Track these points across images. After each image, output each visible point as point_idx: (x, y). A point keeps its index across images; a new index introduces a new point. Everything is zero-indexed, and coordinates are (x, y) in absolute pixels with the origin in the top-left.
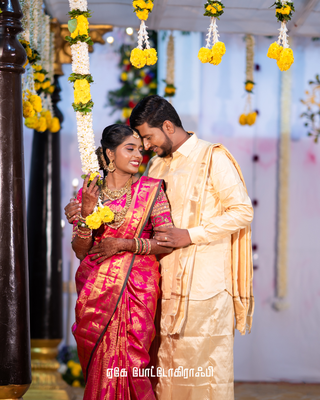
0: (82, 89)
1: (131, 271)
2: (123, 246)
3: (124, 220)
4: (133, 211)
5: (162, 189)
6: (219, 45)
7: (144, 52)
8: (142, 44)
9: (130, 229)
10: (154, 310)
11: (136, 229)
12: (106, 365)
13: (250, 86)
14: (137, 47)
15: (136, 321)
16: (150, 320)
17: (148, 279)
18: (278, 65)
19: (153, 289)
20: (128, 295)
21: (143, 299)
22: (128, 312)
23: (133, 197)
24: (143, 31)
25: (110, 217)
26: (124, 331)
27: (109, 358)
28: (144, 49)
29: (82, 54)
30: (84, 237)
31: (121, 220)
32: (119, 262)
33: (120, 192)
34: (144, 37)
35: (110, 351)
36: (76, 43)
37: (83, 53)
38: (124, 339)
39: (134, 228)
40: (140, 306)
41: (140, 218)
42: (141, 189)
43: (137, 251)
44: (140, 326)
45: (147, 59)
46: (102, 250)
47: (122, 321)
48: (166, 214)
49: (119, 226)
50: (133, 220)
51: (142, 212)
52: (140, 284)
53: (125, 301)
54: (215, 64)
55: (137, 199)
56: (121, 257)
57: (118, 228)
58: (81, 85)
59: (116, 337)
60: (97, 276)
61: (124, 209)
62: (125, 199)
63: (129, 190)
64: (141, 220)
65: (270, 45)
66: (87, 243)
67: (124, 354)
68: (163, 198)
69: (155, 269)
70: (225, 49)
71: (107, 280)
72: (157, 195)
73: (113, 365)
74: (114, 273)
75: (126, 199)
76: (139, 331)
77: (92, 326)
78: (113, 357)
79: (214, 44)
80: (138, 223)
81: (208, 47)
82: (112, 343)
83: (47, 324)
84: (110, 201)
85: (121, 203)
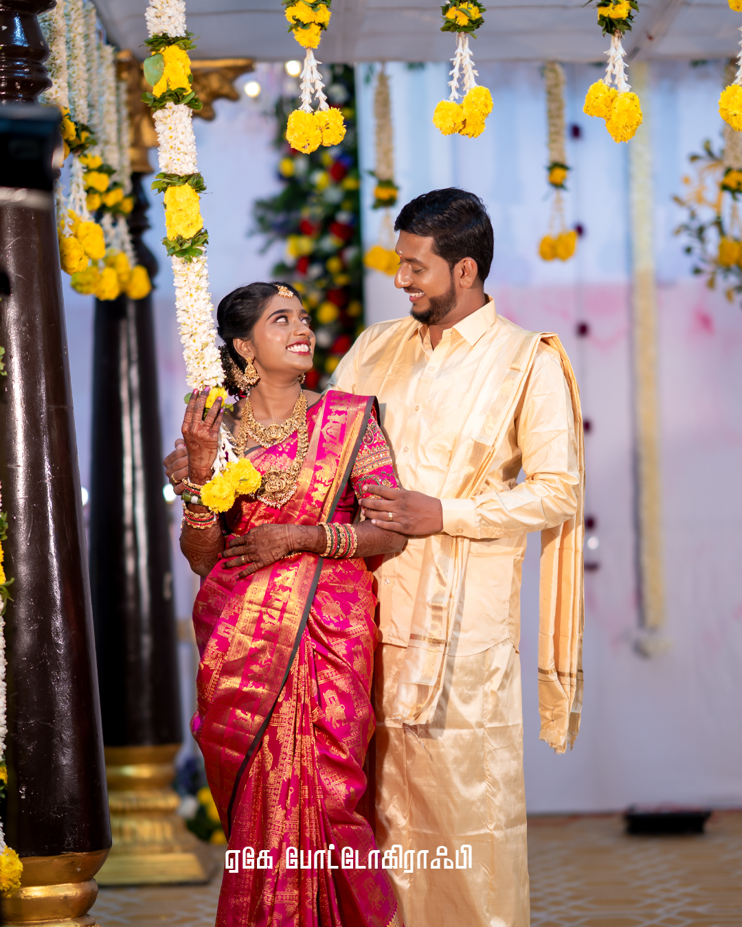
0: (182, 208)
1: (316, 593)
2: (299, 541)
3: (295, 487)
4: (314, 465)
5: (373, 418)
6: (478, 95)
7: (316, 119)
8: (311, 102)
9: (310, 504)
10: (369, 675)
11: (321, 505)
12: (274, 797)
13: (559, 173)
14: (300, 108)
15: (332, 700)
16: (361, 696)
17: (352, 609)
18: (609, 129)
19: (363, 629)
20: (311, 645)
21: (345, 652)
22: (313, 681)
23: (313, 435)
24: (312, 72)
25: (252, 482)
26: (307, 723)
27: (279, 783)
28: (315, 111)
29: (179, 130)
30: (201, 525)
31: (289, 489)
32: (288, 577)
33: (283, 428)
34: (313, 85)
35: (280, 767)
36: (163, 107)
37: (180, 127)
38: (309, 740)
39: (317, 502)
40: (338, 668)
41: (329, 481)
42: (329, 417)
43: (328, 550)
44: (342, 711)
45: (323, 134)
46: (252, 550)
47: (302, 702)
48: (385, 470)
49: (284, 501)
50: (316, 486)
51: (334, 467)
52: (336, 621)
53: (306, 658)
54: (471, 135)
55: (322, 439)
56: (293, 566)
57: (284, 505)
58: (177, 199)
59: (292, 736)
60: (242, 609)
61: (294, 463)
62: (295, 441)
63: (302, 424)
64: (331, 484)
65: (588, 88)
66: (209, 539)
67: (310, 772)
68: (375, 435)
69: (365, 586)
70: (492, 103)
71: (265, 617)
72: (363, 431)
73: (289, 798)
74: (279, 600)
75: (297, 441)
76: (339, 721)
77: (236, 716)
78: (289, 780)
79: (468, 91)
80: (325, 492)
81: (455, 99)
82: (283, 750)
83: (146, 713)
84: (263, 449)
85: (287, 451)
